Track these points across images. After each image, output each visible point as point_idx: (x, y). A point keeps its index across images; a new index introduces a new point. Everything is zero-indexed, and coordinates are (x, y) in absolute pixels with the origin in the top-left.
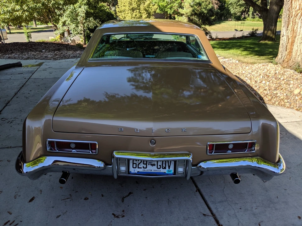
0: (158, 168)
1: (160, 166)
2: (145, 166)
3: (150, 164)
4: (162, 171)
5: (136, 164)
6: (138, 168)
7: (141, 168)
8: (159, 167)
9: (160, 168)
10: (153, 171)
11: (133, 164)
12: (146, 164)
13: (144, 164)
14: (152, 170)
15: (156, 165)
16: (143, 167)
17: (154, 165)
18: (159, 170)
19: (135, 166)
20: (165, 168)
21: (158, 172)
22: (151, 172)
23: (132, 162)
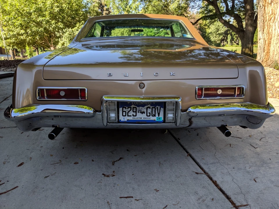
0: (147, 116)
1: (150, 113)
2: (135, 114)
3: (139, 111)
4: (152, 118)
5: (126, 112)
6: (128, 116)
7: (131, 116)
8: (148, 114)
9: (150, 116)
10: (143, 119)
11: (123, 111)
12: (136, 112)
13: (133, 112)
14: (141, 118)
15: (146, 113)
16: (133, 115)
17: (144, 112)
18: (149, 117)
19: (124, 114)
20: (155, 116)
21: (147, 119)
22: (141, 119)
23: (122, 110)
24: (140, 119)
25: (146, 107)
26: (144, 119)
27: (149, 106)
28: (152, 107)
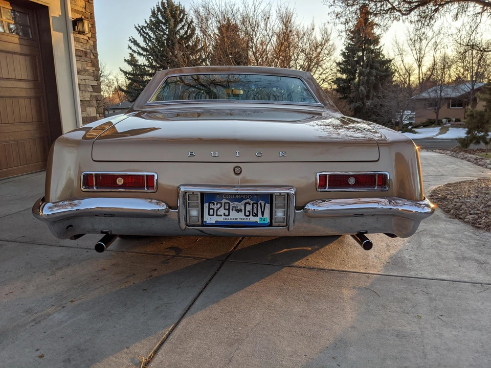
0: (245, 215)
1: (249, 211)
2: (227, 213)
3: (234, 209)
4: (253, 219)
5: (213, 209)
6: (217, 215)
7: (221, 215)
8: (247, 213)
10: (239, 220)
11: (209, 209)
12: (229, 210)
13: (225, 209)
14: (237, 219)
15: (243, 211)
16: (224, 213)
17: (241, 210)
18: (248, 217)
19: (211, 211)
20: (256, 215)
21: (246, 221)
22: (236, 221)
23: (208, 207)
24: (234, 221)
25: (244, 202)
26: (241, 221)
27: (248, 200)
28: (252, 202)
